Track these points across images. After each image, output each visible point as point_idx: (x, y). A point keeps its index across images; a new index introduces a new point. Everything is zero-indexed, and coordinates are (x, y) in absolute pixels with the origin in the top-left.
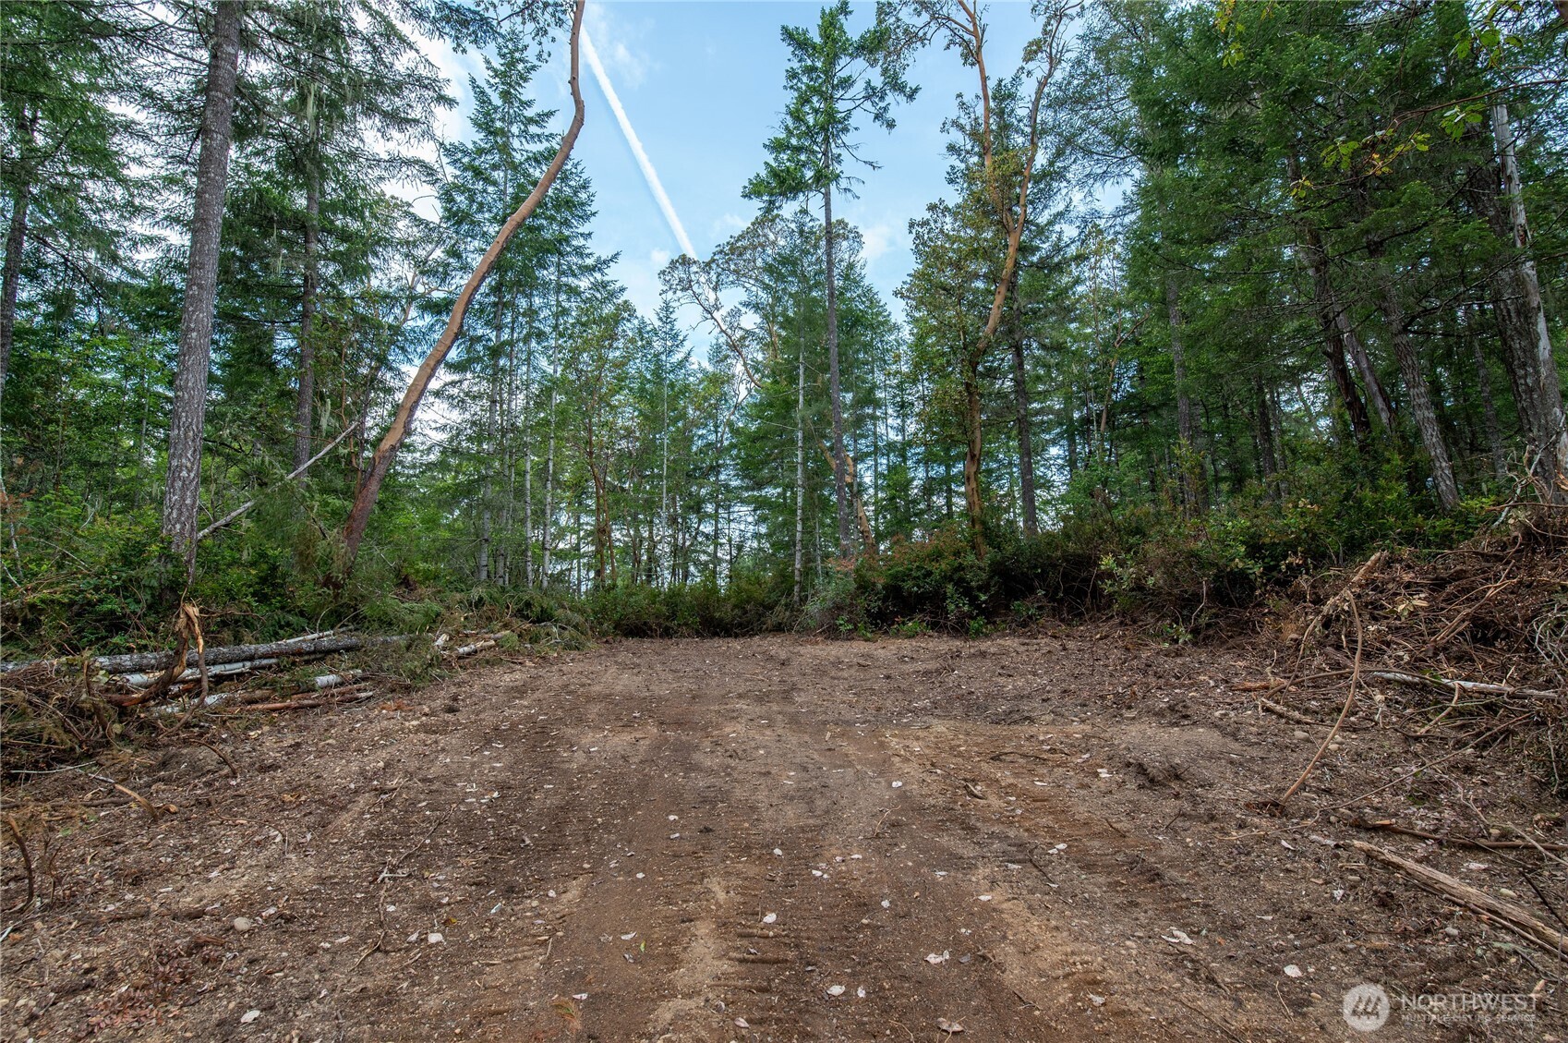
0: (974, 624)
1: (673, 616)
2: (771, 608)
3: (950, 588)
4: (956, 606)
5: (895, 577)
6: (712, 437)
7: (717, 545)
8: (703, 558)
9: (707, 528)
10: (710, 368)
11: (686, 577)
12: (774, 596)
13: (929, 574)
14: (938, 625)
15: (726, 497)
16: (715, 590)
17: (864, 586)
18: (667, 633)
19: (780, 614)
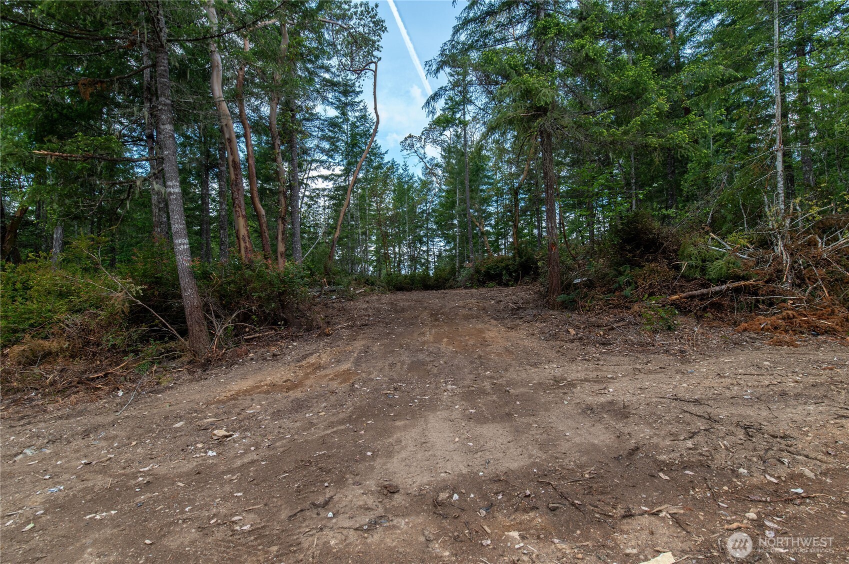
0: (510, 283)
1: (413, 284)
2: (448, 280)
3: (504, 272)
4: (505, 277)
5: (488, 268)
6: (425, 208)
7: (428, 255)
8: (423, 261)
9: (425, 248)
10: (423, 178)
11: (415, 269)
12: (449, 276)
13: (498, 267)
14: (500, 284)
15: (431, 235)
16: (428, 275)
17: (478, 271)
18: (411, 290)
19: (451, 282)
